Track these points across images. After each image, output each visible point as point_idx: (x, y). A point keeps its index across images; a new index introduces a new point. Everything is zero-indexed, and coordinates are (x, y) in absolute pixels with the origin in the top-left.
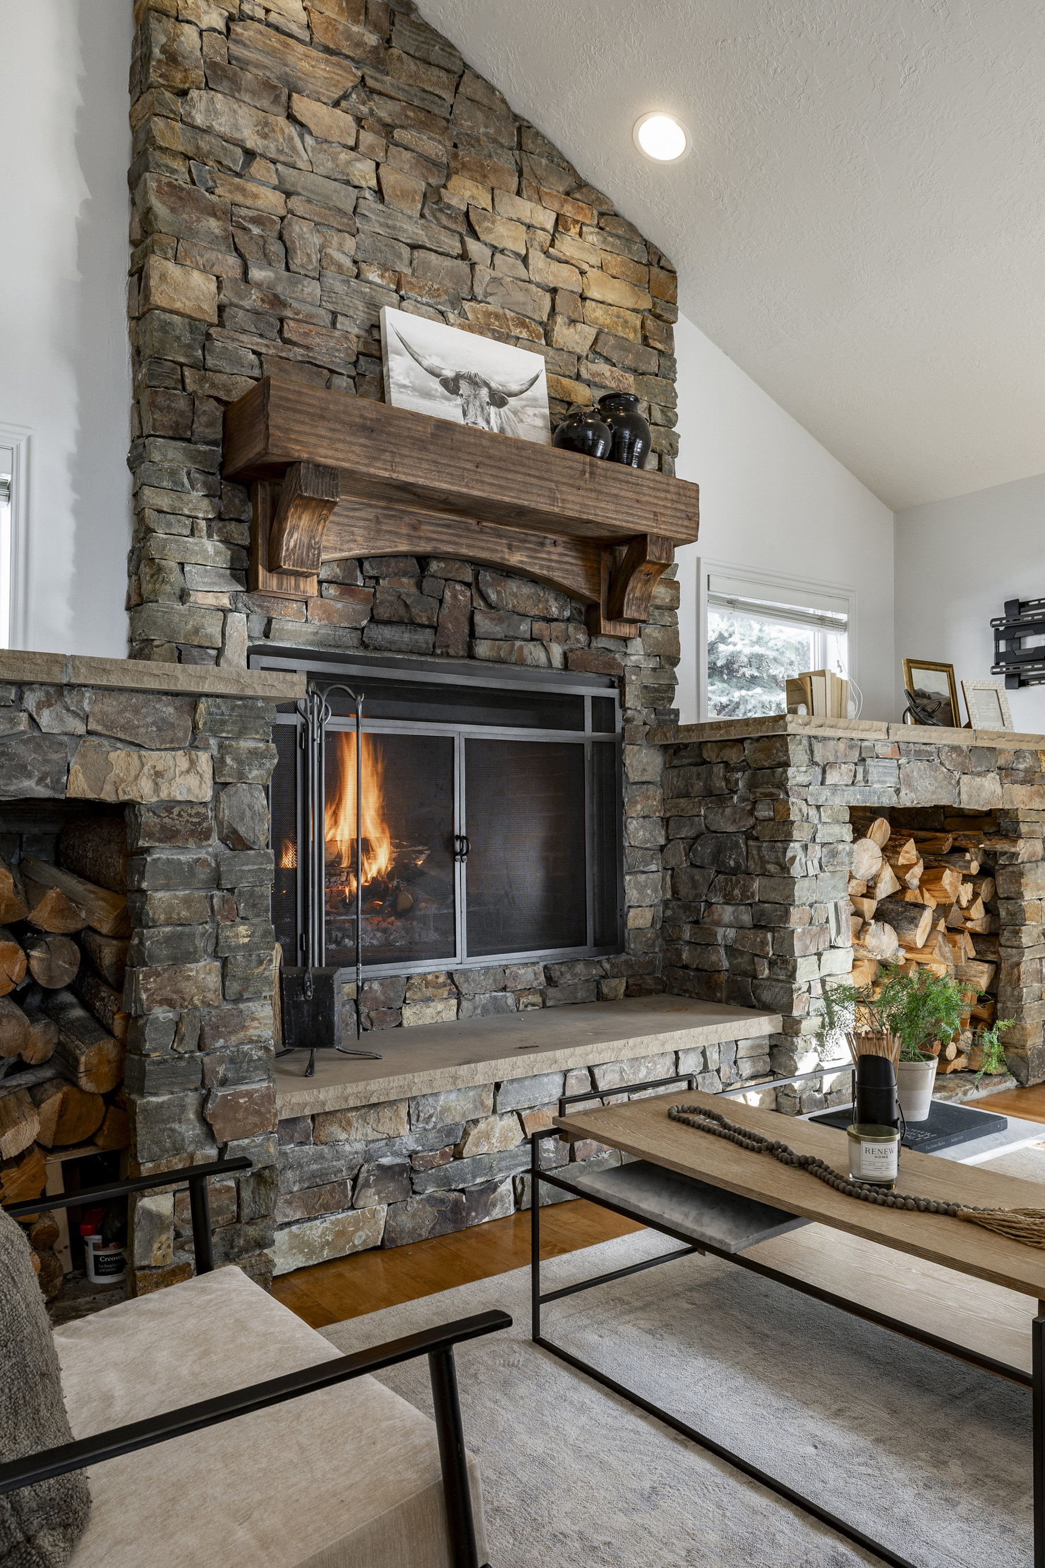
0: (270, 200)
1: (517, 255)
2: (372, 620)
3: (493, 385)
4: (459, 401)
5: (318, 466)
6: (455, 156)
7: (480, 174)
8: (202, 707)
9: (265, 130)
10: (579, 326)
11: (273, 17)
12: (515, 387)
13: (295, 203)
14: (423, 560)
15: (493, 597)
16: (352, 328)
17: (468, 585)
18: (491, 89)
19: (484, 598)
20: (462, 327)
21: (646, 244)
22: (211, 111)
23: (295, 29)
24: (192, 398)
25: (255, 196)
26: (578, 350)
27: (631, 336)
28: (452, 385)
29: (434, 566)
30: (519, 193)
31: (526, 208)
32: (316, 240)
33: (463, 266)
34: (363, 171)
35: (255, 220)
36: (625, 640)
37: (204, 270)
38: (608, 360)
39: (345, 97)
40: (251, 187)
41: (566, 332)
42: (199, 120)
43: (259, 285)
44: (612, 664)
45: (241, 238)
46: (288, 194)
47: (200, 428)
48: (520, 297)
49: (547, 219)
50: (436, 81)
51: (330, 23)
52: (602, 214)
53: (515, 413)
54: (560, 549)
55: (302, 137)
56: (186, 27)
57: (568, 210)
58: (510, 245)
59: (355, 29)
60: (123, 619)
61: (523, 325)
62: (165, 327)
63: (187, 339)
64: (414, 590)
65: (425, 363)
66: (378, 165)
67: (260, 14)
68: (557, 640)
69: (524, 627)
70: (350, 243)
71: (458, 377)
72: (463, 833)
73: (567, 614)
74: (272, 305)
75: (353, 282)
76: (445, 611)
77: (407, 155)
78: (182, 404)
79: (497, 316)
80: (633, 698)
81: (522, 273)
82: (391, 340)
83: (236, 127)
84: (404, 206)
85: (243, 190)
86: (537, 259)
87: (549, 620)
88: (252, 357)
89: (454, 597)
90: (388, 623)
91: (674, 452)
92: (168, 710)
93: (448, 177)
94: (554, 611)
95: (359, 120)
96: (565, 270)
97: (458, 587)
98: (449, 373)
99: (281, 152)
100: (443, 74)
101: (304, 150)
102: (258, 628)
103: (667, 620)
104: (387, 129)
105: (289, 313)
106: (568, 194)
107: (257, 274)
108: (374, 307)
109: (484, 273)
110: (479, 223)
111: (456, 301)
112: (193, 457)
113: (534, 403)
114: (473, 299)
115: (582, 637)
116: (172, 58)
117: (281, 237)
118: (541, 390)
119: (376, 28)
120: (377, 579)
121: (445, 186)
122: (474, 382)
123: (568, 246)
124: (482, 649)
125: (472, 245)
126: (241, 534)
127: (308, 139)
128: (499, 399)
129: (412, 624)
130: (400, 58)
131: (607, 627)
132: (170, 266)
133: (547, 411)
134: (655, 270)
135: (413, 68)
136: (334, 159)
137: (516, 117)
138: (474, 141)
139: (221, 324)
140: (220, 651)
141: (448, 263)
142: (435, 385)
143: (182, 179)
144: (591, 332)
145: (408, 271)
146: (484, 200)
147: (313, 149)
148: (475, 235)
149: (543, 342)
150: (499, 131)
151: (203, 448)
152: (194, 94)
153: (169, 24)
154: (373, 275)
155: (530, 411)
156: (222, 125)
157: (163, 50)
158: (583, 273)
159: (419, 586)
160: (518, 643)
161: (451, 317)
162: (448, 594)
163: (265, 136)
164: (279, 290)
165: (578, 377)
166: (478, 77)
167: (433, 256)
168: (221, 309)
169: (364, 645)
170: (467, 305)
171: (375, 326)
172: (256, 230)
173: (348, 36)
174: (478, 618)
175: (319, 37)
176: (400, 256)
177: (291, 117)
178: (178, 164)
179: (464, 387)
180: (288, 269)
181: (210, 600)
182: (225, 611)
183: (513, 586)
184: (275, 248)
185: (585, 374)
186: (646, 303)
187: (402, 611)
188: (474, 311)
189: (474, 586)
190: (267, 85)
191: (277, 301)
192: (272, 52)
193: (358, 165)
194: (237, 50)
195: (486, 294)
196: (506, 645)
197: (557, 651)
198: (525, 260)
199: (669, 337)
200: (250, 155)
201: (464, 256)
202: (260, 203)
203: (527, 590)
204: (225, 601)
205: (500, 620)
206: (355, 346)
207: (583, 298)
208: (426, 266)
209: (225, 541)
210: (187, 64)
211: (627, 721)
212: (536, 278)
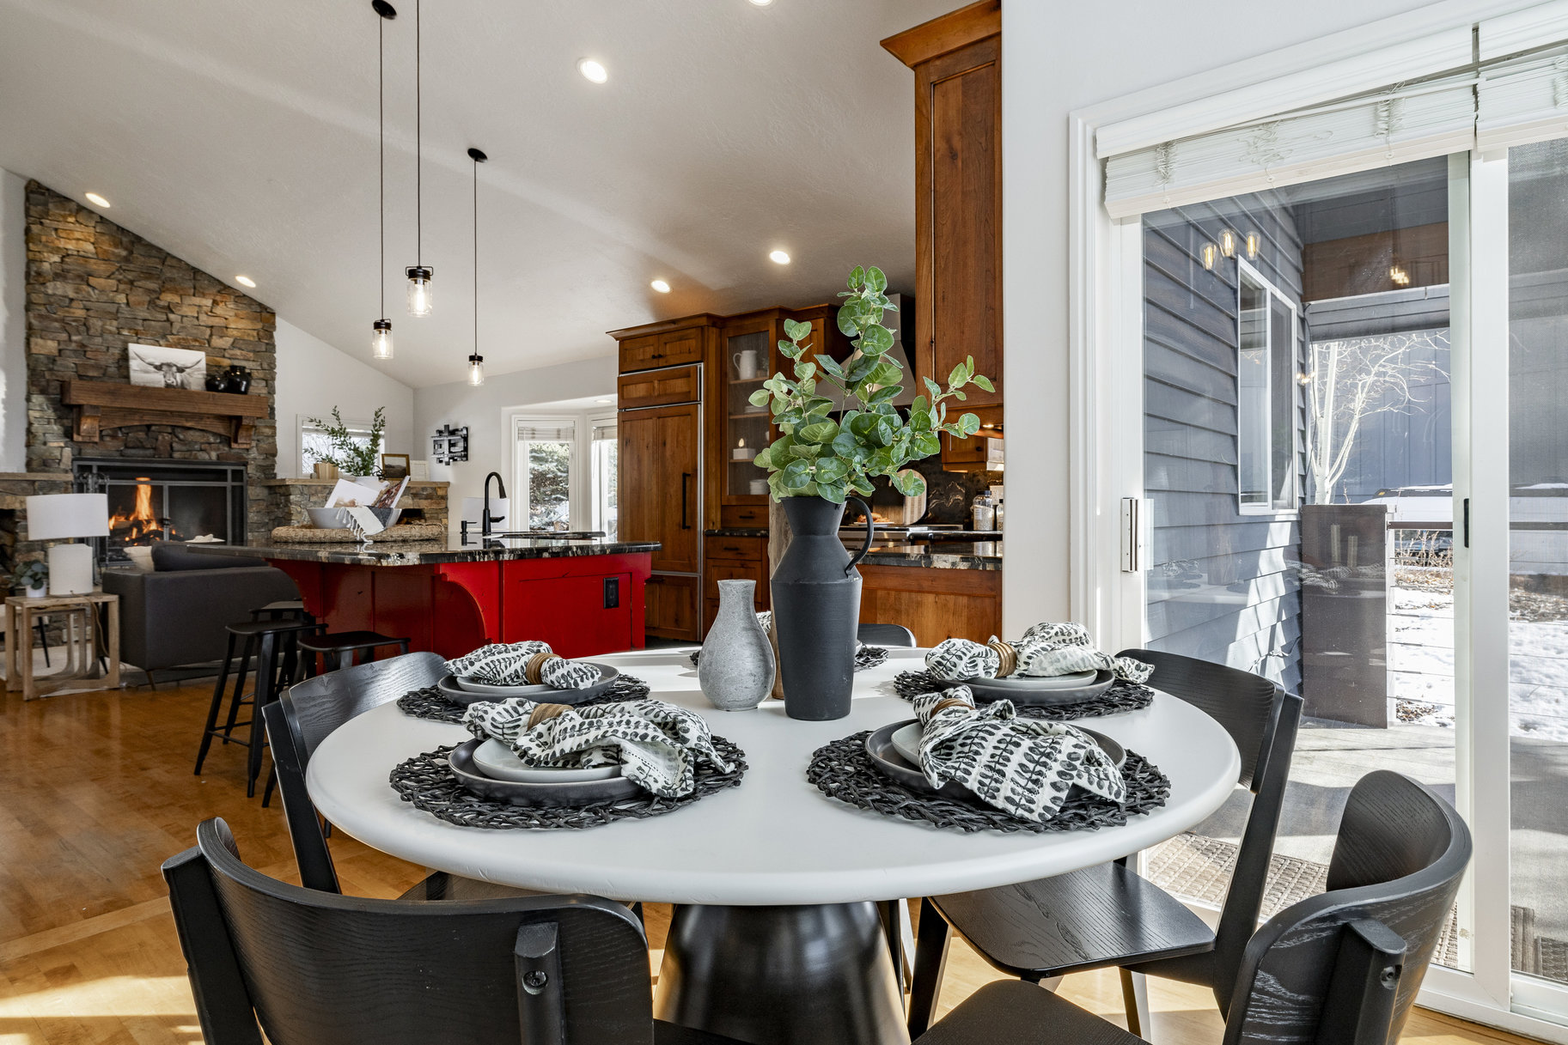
0: (80, 313)
1: (194, 317)
2: (126, 447)
3: (179, 365)
4: (162, 373)
5: (91, 406)
6: (163, 286)
7: (175, 291)
8: (37, 484)
9: (77, 291)
10: (224, 338)
11: (82, 253)
12: (189, 365)
13: (91, 313)
14: (149, 427)
15: (181, 437)
16: (117, 352)
17: (170, 433)
18: (180, 260)
19: (177, 437)
20: (167, 346)
21: (260, 305)
22: (55, 288)
23: (90, 255)
24: (48, 381)
25: (74, 313)
26: (224, 347)
27: (252, 339)
28: (159, 368)
29: (153, 428)
30: (194, 295)
31: (197, 300)
32: (100, 323)
33: (167, 324)
34: (121, 298)
35: (74, 321)
36: (248, 450)
37: (53, 340)
38: (240, 349)
39: (113, 273)
40: (72, 310)
41: (218, 341)
42: (50, 292)
43: (76, 342)
44: (242, 457)
45: (68, 328)
46: (88, 310)
47: (50, 391)
48: (195, 331)
49: (209, 302)
50: (153, 262)
51: (105, 251)
52: (236, 297)
53: (189, 374)
54: (211, 420)
55: (93, 290)
56: (44, 263)
57: (218, 298)
58: (190, 314)
59: (116, 251)
60: (24, 450)
61: (196, 340)
62: (37, 360)
63: (46, 361)
64: (145, 436)
65: (147, 361)
66: (127, 295)
67: (75, 253)
68: (215, 450)
69: (197, 447)
70: (115, 323)
71: (162, 364)
72: (168, 518)
73: (218, 441)
74: (81, 347)
75: (116, 336)
76: (159, 443)
77: (140, 289)
78: (44, 383)
79: (184, 339)
80: (251, 470)
81: (196, 322)
82: (131, 354)
83: (65, 291)
84: (139, 307)
85: (68, 312)
86: (203, 317)
87: (210, 444)
88: (73, 365)
89: (163, 438)
90: (133, 448)
91: (273, 379)
92: (25, 485)
93: (160, 294)
94: (212, 440)
95: (119, 281)
96: (217, 320)
97: (165, 434)
98: (158, 363)
99: (84, 297)
100: (157, 260)
101: (94, 295)
102: (76, 452)
103: (271, 440)
104: (131, 282)
105: (89, 349)
106: (219, 292)
107: (74, 338)
108: (126, 343)
109: (177, 326)
110: (175, 308)
111: (164, 336)
112: (49, 399)
113: (199, 369)
114: (173, 334)
115: (226, 449)
116: (39, 274)
117: (85, 325)
118: (203, 365)
119: (126, 249)
120: (127, 434)
121: (158, 298)
122: (169, 365)
123: (219, 310)
124: (176, 455)
125: (172, 316)
126: (67, 422)
127: (96, 291)
128: (181, 370)
129: (144, 448)
130: (137, 258)
131: (234, 445)
132: (40, 341)
133: (205, 372)
134: (264, 314)
135: (143, 259)
136: (108, 296)
137: (193, 268)
138: (172, 280)
139: (60, 355)
140: (60, 460)
141: (160, 324)
142: (152, 368)
143: (43, 311)
144: (231, 340)
145: (142, 328)
146: (177, 299)
147: (99, 295)
148: (173, 312)
149: (207, 345)
150: (184, 275)
151: (52, 396)
152: (48, 284)
153: (37, 264)
154: (125, 332)
155: (196, 373)
156: (59, 292)
157: (36, 272)
158: (226, 319)
159: (147, 434)
160: (194, 452)
161: (161, 342)
162: (160, 438)
163: (77, 293)
164: (84, 342)
165: (224, 357)
166: (174, 257)
167: (153, 323)
168: (60, 351)
169: (122, 455)
170: (169, 337)
171: (125, 350)
172: (74, 324)
173: (113, 253)
174: (174, 445)
175: (100, 256)
176: (138, 325)
177: (89, 285)
178: (42, 308)
179: (165, 368)
180: (88, 334)
181: (55, 444)
182: (62, 447)
183: (191, 432)
184: (83, 328)
185: (227, 355)
186: (259, 326)
187: (140, 444)
188: (172, 339)
189: (173, 433)
190: (80, 277)
191: (83, 346)
192: (81, 265)
193: (119, 296)
194: (65, 266)
195: (178, 332)
196: (189, 453)
197: (214, 455)
198: (197, 318)
199: (272, 337)
200: (72, 300)
201: (168, 320)
202: (76, 315)
203: (198, 434)
204: (62, 445)
205: (185, 445)
206: (117, 357)
207: (227, 328)
208: (150, 326)
209: (62, 425)
210: (45, 275)
211: (250, 478)
212: (202, 324)
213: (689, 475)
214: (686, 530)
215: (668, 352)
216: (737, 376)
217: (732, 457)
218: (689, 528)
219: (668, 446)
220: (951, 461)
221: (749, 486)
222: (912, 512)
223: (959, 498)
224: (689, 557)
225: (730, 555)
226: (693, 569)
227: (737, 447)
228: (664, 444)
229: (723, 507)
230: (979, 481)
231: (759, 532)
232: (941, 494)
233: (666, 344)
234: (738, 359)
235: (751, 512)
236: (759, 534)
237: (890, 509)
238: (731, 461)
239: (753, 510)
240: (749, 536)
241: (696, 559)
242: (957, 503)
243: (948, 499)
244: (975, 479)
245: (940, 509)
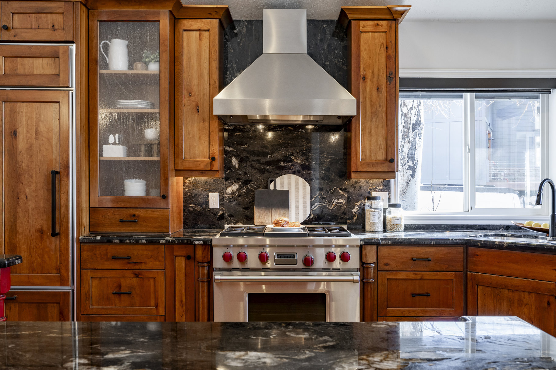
213: (57, 173)
214: (53, 239)
215: (17, 24)
216: (106, 66)
217: (101, 155)
218: (57, 234)
219: (21, 136)
220: (361, 170)
221: (123, 186)
222: (297, 214)
223: (342, 201)
224: (57, 269)
225: (117, 264)
226: (63, 281)
227: (107, 143)
228: (15, 134)
229: (92, 210)
230: (361, 187)
231: (163, 237)
232: (324, 198)
233: (13, 13)
234: (106, 48)
235: (134, 215)
236: (164, 241)
237: (274, 211)
238: (102, 158)
239: (137, 213)
240: (150, 242)
241: (67, 270)
242: (339, 206)
243: (330, 202)
244: (358, 185)
245: (323, 211)
